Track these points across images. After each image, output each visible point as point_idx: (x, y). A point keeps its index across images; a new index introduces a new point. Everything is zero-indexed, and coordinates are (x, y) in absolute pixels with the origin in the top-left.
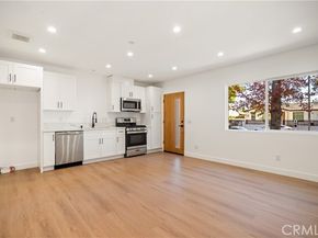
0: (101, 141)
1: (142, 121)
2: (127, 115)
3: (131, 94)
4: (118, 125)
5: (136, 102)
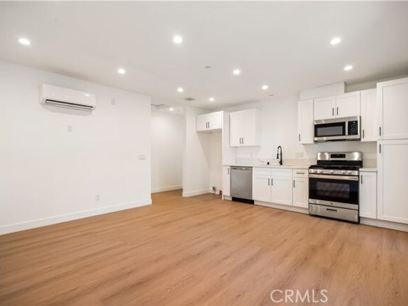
0: (271, 182)
3: (336, 111)
5: (344, 123)
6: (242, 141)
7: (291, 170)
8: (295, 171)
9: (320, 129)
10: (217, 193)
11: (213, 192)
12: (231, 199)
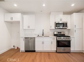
0: (43, 43)
1: (68, 34)
2: (59, 31)
3: (61, 20)
4: (55, 35)
5: (64, 23)
6: (29, 27)
7: (50, 38)
8: (52, 38)
9: (57, 24)
10: (16, 48)
11: (14, 48)
12: (25, 51)
